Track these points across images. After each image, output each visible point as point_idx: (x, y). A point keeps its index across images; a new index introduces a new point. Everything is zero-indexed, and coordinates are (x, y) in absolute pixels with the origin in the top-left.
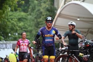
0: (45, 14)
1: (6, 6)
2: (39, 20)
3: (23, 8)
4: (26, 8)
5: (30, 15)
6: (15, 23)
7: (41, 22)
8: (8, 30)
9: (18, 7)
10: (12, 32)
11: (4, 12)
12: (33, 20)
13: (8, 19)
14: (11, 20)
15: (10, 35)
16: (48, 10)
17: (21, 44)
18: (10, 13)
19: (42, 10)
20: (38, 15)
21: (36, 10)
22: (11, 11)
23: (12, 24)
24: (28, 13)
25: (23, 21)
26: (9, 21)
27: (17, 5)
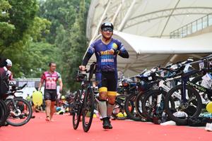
0: (75, 45)
1: (27, 35)
2: (67, 53)
3: (48, 38)
4: (51, 38)
5: (57, 46)
6: (38, 56)
7: (69, 55)
8: (30, 65)
9: (42, 37)
10: (34, 67)
11: (24, 43)
12: (61, 53)
13: (29, 52)
14: (33, 53)
15: (32, 70)
16: (78, 41)
17: (47, 78)
18: (32, 44)
19: (71, 41)
20: (66, 47)
21: (64, 40)
22: (34, 41)
23: (35, 57)
24: (55, 45)
25: (48, 54)
26: (31, 54)
27: (40, 35)
